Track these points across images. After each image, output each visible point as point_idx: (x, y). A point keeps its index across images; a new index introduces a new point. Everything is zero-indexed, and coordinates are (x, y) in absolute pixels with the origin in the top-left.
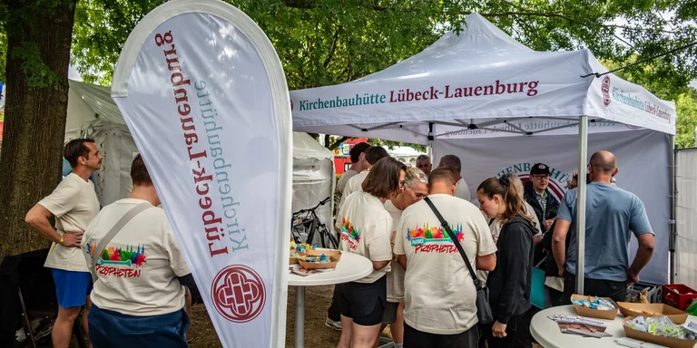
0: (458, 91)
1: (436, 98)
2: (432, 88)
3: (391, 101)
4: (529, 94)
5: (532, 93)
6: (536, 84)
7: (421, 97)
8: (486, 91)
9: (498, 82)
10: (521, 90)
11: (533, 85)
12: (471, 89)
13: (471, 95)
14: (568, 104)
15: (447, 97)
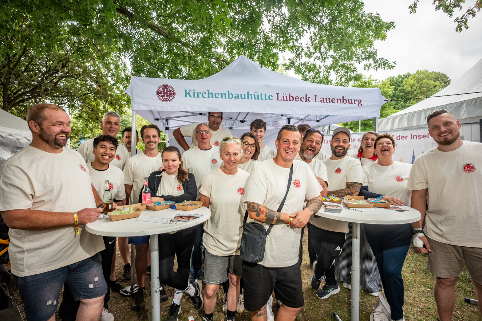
0: (322, 99)
1: (309, 101)
2: (306, 95)
3: (278, 99)
4: (358, 105)
5: (360, 105)
6: (361, 101)
7: (299, 99)
8: (337, 101)
9: (343, 97)
10: (355, 103)
11: (360, 101)
12: (329, 99)
13: (329, 102)
14: (374, 112)
15: (316, 101)
